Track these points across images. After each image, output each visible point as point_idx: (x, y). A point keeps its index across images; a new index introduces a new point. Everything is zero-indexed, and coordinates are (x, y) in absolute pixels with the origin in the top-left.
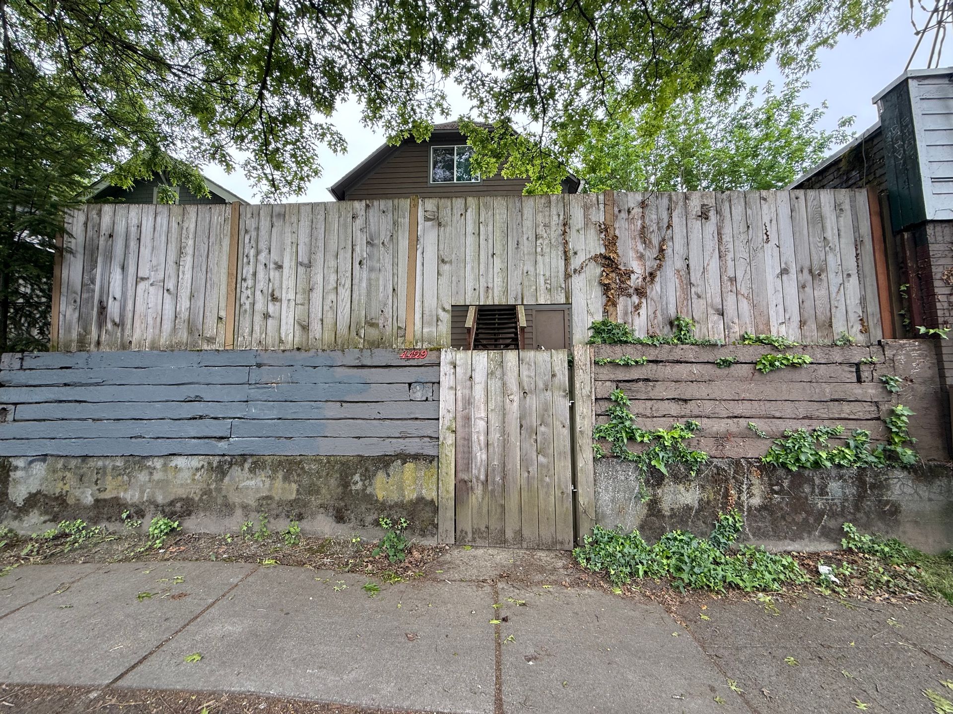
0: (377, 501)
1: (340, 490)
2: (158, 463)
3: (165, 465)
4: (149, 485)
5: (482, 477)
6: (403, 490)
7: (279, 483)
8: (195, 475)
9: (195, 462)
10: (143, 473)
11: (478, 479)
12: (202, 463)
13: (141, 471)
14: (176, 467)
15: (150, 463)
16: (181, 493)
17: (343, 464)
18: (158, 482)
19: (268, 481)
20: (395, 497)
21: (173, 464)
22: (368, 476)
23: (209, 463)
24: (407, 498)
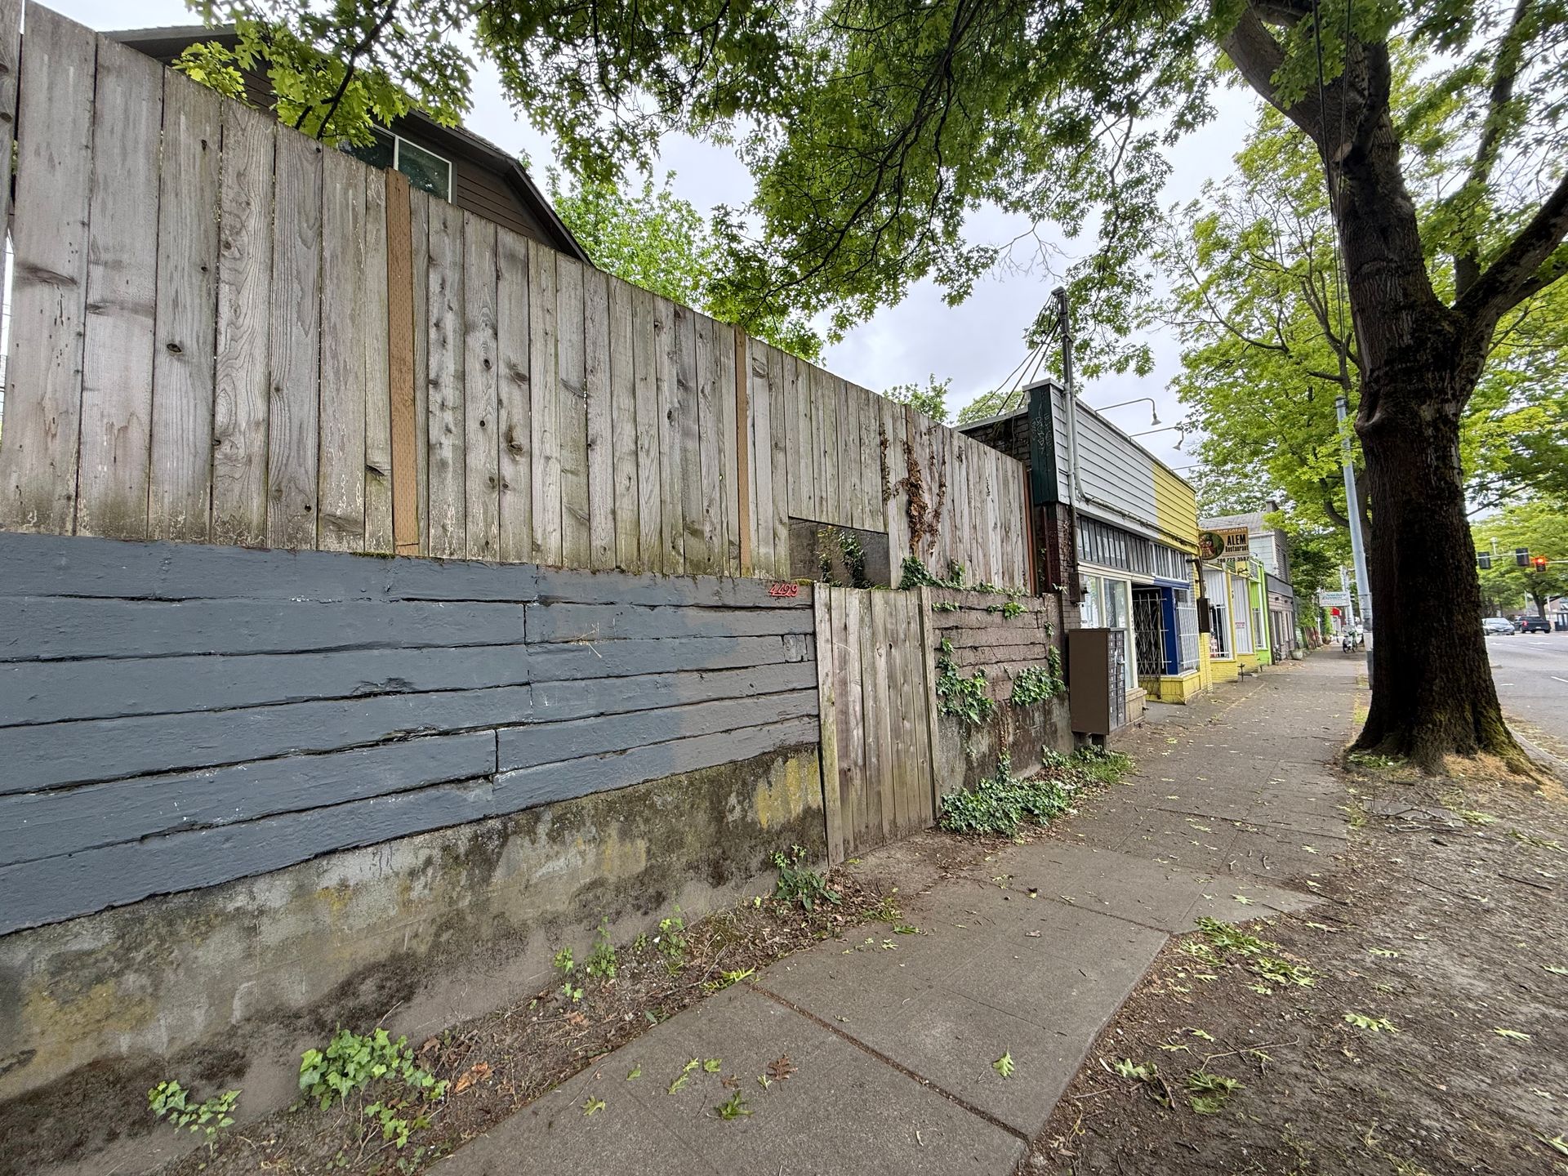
0: (761, 829)
1: (712, 829)
2: (274, 894)
3: (301, 892)
4: (251, 968)
5: (860, 762)
6: (788, 803)
7: (612, 847)
8: (409, 889)
9: (404, 856)
10: (216, 938)
11: (856, 764)
12: (423, 854)
13: (204, 936)
14: (343, 885)
15: (241, 900)
16: (372, 949)
17: (711, 782)
18: (283, 948)
19: (591, 851)
20: (781, 818)
21: (331, 879)
22: (746, 795)
23: (445, 849)
24: (794, 815)
